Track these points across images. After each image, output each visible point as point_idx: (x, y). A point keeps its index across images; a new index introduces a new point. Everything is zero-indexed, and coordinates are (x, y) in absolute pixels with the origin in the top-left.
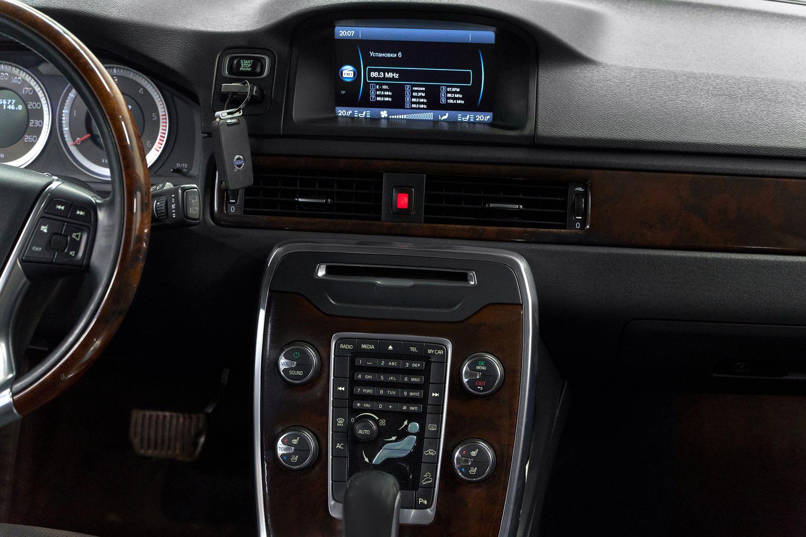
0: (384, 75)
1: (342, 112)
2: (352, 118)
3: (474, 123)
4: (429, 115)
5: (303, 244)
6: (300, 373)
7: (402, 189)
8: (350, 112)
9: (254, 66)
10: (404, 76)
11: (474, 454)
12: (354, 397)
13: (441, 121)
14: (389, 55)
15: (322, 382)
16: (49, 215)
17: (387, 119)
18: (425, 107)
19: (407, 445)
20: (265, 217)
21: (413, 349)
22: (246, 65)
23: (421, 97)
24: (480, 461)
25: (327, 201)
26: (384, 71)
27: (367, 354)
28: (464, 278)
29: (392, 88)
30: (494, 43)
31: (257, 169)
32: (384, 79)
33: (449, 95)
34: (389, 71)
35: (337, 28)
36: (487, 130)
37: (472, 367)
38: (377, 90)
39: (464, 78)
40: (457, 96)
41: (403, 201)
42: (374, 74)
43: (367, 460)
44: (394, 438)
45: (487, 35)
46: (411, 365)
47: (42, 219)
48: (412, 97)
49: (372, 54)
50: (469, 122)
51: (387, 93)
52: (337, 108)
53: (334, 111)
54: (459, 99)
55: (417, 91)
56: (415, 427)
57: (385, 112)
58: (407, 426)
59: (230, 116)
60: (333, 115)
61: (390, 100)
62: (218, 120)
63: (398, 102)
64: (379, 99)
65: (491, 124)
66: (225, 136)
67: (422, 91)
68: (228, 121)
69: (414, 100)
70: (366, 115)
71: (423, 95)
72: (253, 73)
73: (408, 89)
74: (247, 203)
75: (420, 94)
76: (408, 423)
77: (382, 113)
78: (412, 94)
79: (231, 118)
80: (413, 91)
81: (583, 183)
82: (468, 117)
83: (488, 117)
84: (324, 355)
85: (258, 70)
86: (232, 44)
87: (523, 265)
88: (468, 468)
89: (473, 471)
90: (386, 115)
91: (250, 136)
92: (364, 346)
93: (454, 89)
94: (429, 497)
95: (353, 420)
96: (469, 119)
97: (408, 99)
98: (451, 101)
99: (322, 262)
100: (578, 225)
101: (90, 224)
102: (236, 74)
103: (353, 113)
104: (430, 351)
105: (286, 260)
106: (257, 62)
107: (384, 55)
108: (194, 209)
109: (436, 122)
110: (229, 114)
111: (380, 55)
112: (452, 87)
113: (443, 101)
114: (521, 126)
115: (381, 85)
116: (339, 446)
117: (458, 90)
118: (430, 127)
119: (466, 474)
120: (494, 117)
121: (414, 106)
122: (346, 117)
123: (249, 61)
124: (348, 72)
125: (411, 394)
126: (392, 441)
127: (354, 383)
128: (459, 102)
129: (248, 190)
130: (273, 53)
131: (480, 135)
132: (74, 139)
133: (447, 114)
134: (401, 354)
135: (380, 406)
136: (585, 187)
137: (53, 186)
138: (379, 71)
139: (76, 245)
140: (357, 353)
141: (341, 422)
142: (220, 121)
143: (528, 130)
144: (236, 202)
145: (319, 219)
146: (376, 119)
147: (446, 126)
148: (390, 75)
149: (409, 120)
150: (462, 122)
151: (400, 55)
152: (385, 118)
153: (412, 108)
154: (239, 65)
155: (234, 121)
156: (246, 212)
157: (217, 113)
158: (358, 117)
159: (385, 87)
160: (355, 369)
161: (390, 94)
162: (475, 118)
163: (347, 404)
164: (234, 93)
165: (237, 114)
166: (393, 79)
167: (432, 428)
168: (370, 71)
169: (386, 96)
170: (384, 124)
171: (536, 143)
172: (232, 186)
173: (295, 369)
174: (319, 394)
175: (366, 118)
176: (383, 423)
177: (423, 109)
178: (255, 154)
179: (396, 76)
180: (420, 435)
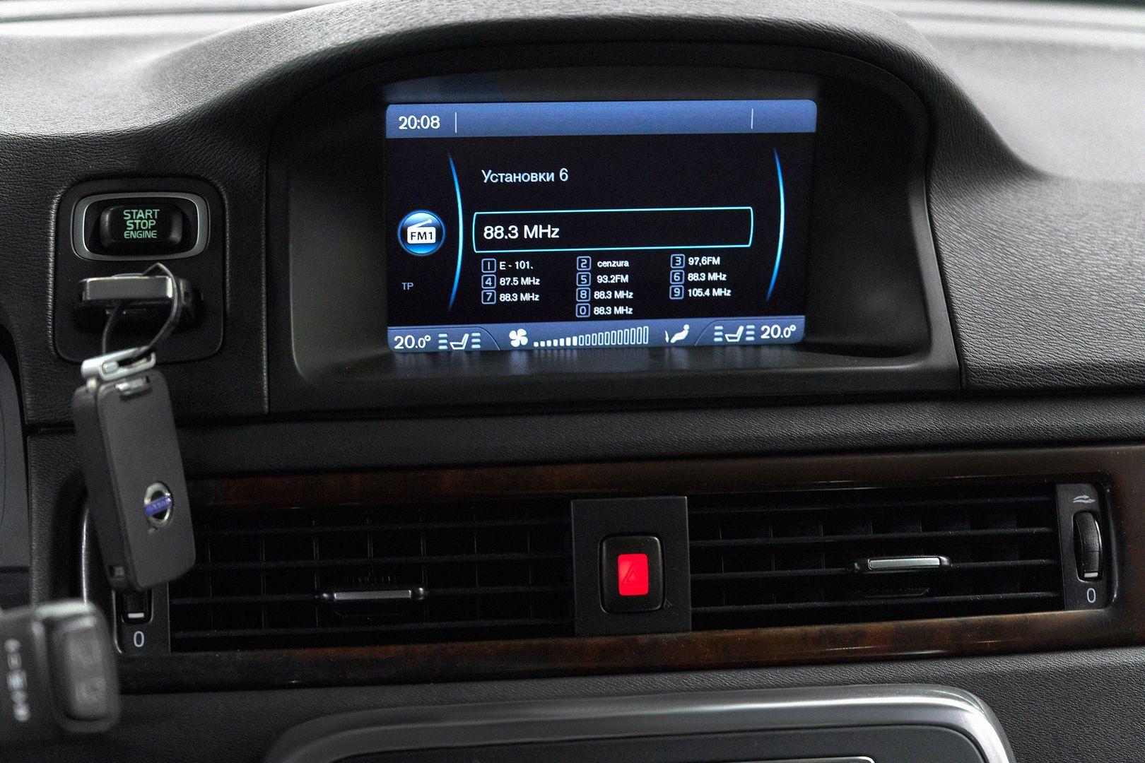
0: (521, 231)
1: (404, 340)
2: (432, 354)
3: (758, 345)
4: (638, 334)
7: (624, 541)
8: (428, 338)
9: (163, 226)
10: (574, 231)
13: (670, 346)
14: (534, 177)
17: (527, 350)
18: (629, 311)
20: (239, 655)
22: (140, 224)
23: (619, 286)
25: (416, 594)
26: (520, 221)
29: (541, 266)
30: (813, 129)
32: (522, 242)
33: (693, 277)
34: (532, 221)
35: (392, 110)
36: (789, 361)
38: (500, 274)
39: (735, 227)
40: (714, 277)
42: (492, 232)
48: (596, 286)
49: (488, 176)
50: (743, 345)
51: (527, 281)
52: (392, 330)
53: (383, 339)
54: (718, 284)
55: (609, 271)
57: (522, 332)
59: (124, 371)
60: (381, 351)
61: (536, 298)
62: (92, 383)
64: (505, 297)
65: (798, 345)
66: (114, 432)
67: (622, 271)
68: (121, 386)
69: (599, 295)
70: (469, 343)
71: (625, 279)
72: (160, 246)
73: (583, 265)
74: (180, 618)
75: (615, 279)
77: (512, 335)
78: (594, 280)
79: (129, 378)
80: (596, 271)
81: (1091, 481)
82: (741, 331)
83: (793, 328)
85: (176, 236)
86: (92, 167)
87: (977, 719)
90: (525, 341)
93: (706, 261)
96: (744, 335)
97: (584, 294)
98: (698, 292)
100: (1092, 595)
102: (117, 249)
103: (435, 339)
106: (169, 212)
107: (520, 177)
109: (657, 350)
110: (122, 363)
111: (511, 178)
112: (701, 253)
113: (677, 293)
114: (922, 346)
115: (511, 259)
117: (716, 261)
118: (640, 363)
120: (809, 328)
121: (599, 311)
122: (415, 352)
123: (149, 213)
124: (421, 229)
128: (718, 292)
129: (178, 587)
130: (213, 186)
133: (686, 327)
138: (505, 222)
142: (98, 387)
143: (941, 355)
144: (147, 618)
145: (401, 648)
146: (503, 353)
147: (682, 360)
148: (536, 232)
149: (585, 349)
150: (724, 345)
151: (564, 174)
152: (521, 349)
153: (595, 318)
154: (118, 224)
155: (138, 384)
157: (89, 365)
158: (449, 352)
159: (522, 265)
161: (537, 282)
162: (758, 333)
164: (125, 303)
165: (142, 365)
166: (544, 242)
168: (483, 221)
169: (526, 289)
170: (519, 364)
171: (966, 387)
172: (143, 582)
175: (469, 352)
177: (624, 317)
179: (553, 233)
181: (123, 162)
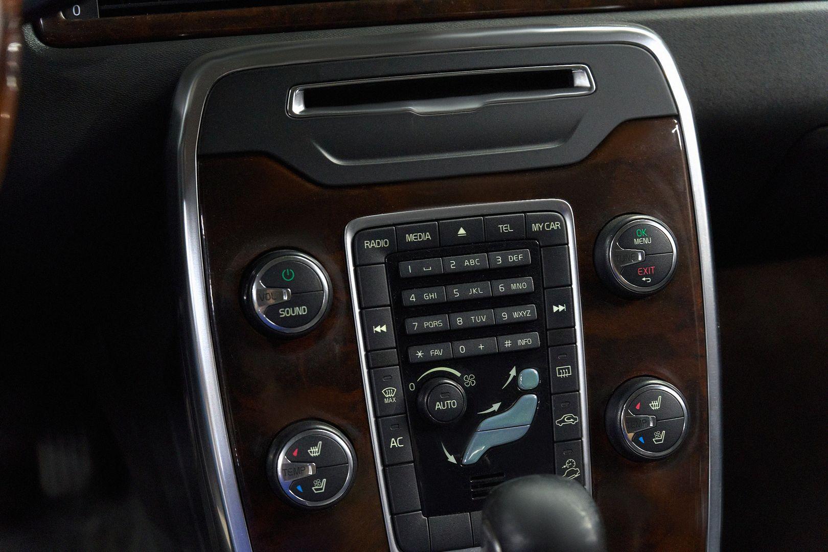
6: (301, 311)
11: (655, 405)
12: (408, 340)
15: (340, 322)
20: (148, 17)
21: (504, 228)
24: (668, 416)
27: (420, 252)
43: (452, 459)
44: (496, 407)
46: (505, 259)
56: (530, 377)
58: (516, 379)
76: (518, 372)
88: (649, 434)
89: (660, 437)
92: (410, 238)
95: (412, 387)
99: (295, 85)
104: (535, 227)
116: (394, 443)
119: (648, 445)
125: (516, 315)
126: (494, 413)
127: (403, 313)
134: (483, 240)
135: (462, 349)
140: (400, 253)
141: (390, 395)
156: (103, 13)
160: (398, 283)
163: (395, 357)
167: (563, 373)
173: (291, 304)
174: (337, 348)
176: (470, 380)
180: (542, 390)
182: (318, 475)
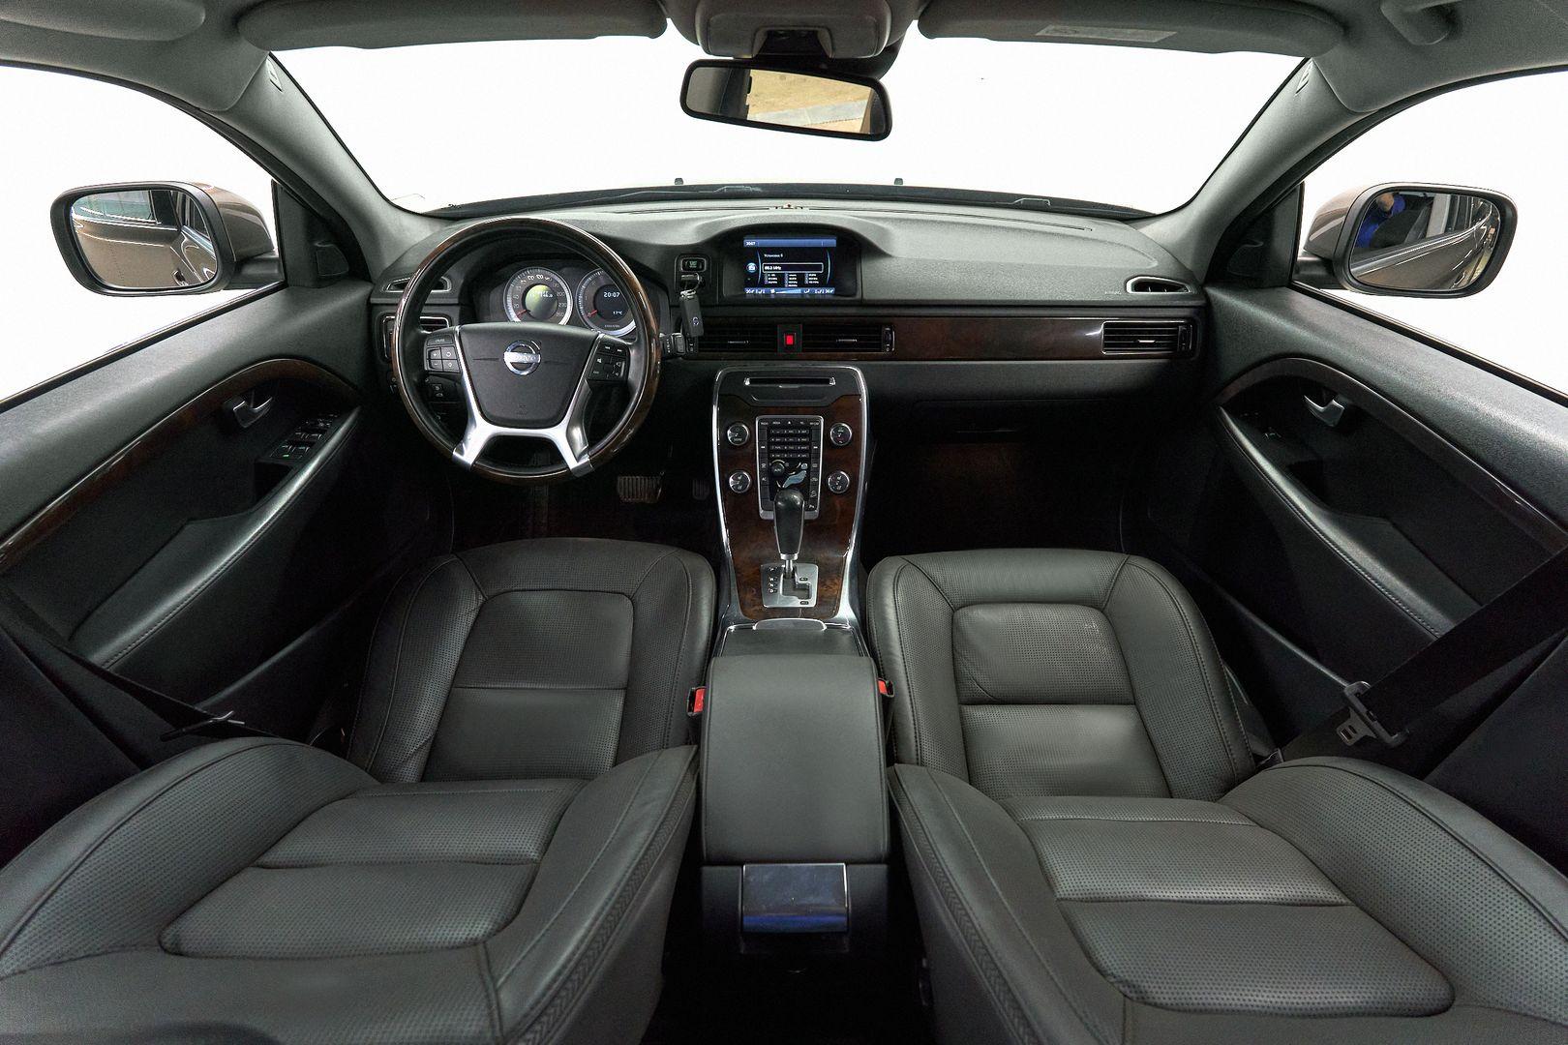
0: (773, 268)
1: (748, 291)
2: (754, 294)
3: (825, 294)
4: (799, 291)
5: (735, 367)
6: (739, 440)
7: (788, 333)
8: (753, 291)
9: (698, 265)
10: (784, 268)
11: (839, 478)
12: (770, 451)
13: (805, 294)
14: (775, 256)
15: (752, 444)
16: (601, 352)
17: (775, 294)
18: (796, 286)
19: (802, 476)
20: (711, 353)
21: (802, 423)
22: (693, 264)
24: (843, 482)
25: (746, 342)
26: (773, 266)
27: (777, 427)
28: (827, 381)
29: (777, 275)
30: (836, 247)
31: (705, 325)
32: (773, 270)
33: (810, 279)
34: (775, 266)
35: (745, 241)
36: (831, 297)
37: (836, 430)
38: (769, 277)
39: (818, 268)
40: (815, 279)
41: (790, 340)
43: (780, 485)
44: (794, 473)
45: (832, 242)
46: (801, 432)
47: (598, 355)
48: (789, 280)
49: (766, 255)
50: (822, 294)
52: (746, 289)
53: (744, 291)
55: (792, 277)
56: (805, 466)
57: (774, 290)
58: (800, 466)
60: (743, 293)
61: (776, 282)
63: (781, 284)
64: (770, 282)
65: (834, 294)
66: (688, 307)
67: (795, 277)
69: (790, 282)
70: (762, 292)
71: (795, 279)
72: (697, 269)
73: (786, 275)
74: (700, 346)
75: (793, 279)
76: (801, 464)
77: (772, 290)
79: (690, 296)
80: (789, 277)
81: (890, 325)
82: (821, 291)
83: (833, 291)
84: (752, 429)
85: (701, 267)
86: (684, 252)
87: (859, 372)
88: (836, 486)
89: (839, 488)
91: (701, 306)
92: (774, 423)
93: (813, 275)
94: (815, 504)
95: (770, 464)
97: (786, 282)
98: (811, 282)
99: (747, 377)
100: (888, 349)
101: (626, 357)
102: (688, 270)
103: (755, 291)
104: (811, 424)
105: (725, 378)
106: (700, 262)
107: (772, 256)
108: (681, 348)
109: (802, 294)
110: (688, 293)
111: (770, 256)
112: (812, 273)
113: (807, 282)
114: (855, 295)
115: (771, 274)
116: (763, 479)
117: (815, 275)
118: (800, 297)
119: (837, 490)
120: (836, 291)
121: (790, 286)
122: (751, 294)
123: (695, 262)
124: (752, 267)
125: (802, 448)
126: (793, 475)
127: (770, 444)
128: (816, 282)
129: (700, 338)
130: (708, 256)
131: (829, 300)
132: (587, 314)
133: (809, 290)
134: (796, 426)
135: (786, 456)
136: (891, 328)
137: (601, 336)
138: (769, 266)
139: (618, 369)
140: (771, 427)
141: (764, 465)
142: (683, 297)
143: (858, 297)
145: (743, 353)
146: (768, 294)
147: (808, 296)
148: (776, 268)
149: (786, 294)
150: (817, 294)
151: (782, 255)
152: (773, 293)
154: (689, 264)
156: (700, 351)
157: (682, 293)
158: (758, 294)
159: (773, 275)
160: (770, 436)
161: (776, 279)
163: (767, 456)
164: (689, 281)
165: (693, 294)
166: (778, 270)
167: (814, 466)
168: (765, 266)
169: (774, 280)
170: (773, 297)
171: (863, 304)
172: (693, 335)
173: (737, 438)
174: (751, 451)
175: (762, 294)
176: (787, 465)
178: (704, 316)
179: (780, 268)
180: (808, 470)
181: (690, 251)
182: (740, 484)
